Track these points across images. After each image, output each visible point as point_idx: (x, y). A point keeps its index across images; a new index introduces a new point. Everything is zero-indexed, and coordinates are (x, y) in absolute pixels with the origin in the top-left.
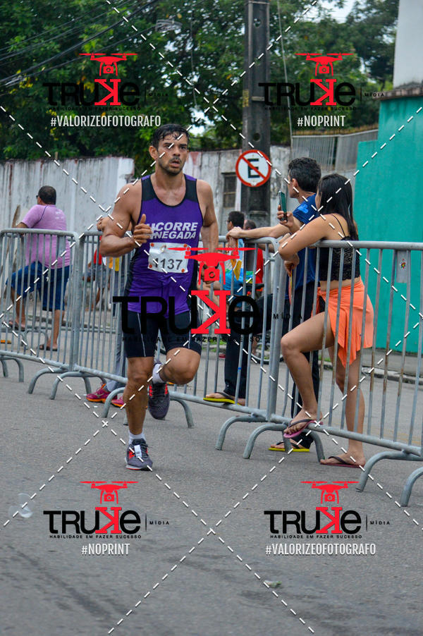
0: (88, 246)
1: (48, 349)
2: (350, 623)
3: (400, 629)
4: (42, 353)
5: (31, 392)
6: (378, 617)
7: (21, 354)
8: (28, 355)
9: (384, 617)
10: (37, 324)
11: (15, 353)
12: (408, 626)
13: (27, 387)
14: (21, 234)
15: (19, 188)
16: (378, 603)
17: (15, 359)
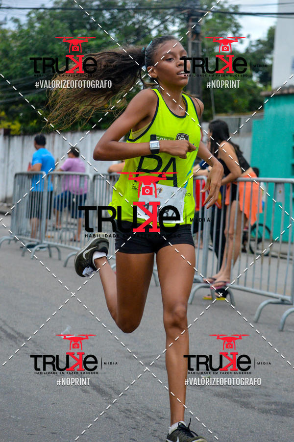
0: (97, 182)
1: (75, 241)
2: (250, 400)
3: (279, 402)
4: (71, 243)
5: (65, 266)
6: (266, 396)
7: (59, 244)
8: (63, 245)
9: (269, 396)
10: (69, 226)
11: (56, 244)
12: (283, 401)
13: (63, 264)
14: (59, 175)
15: (58, 148)
16: (266, 388)
17: (56, 247)
